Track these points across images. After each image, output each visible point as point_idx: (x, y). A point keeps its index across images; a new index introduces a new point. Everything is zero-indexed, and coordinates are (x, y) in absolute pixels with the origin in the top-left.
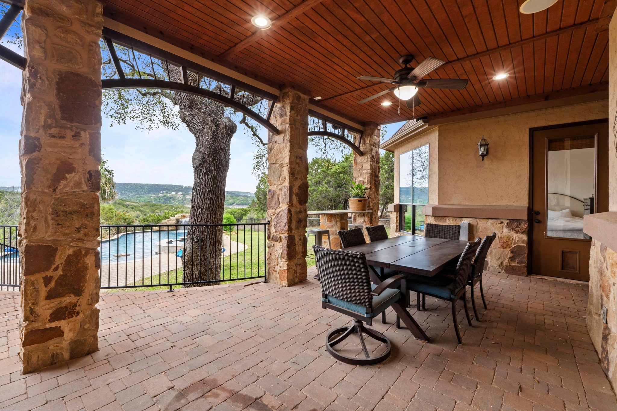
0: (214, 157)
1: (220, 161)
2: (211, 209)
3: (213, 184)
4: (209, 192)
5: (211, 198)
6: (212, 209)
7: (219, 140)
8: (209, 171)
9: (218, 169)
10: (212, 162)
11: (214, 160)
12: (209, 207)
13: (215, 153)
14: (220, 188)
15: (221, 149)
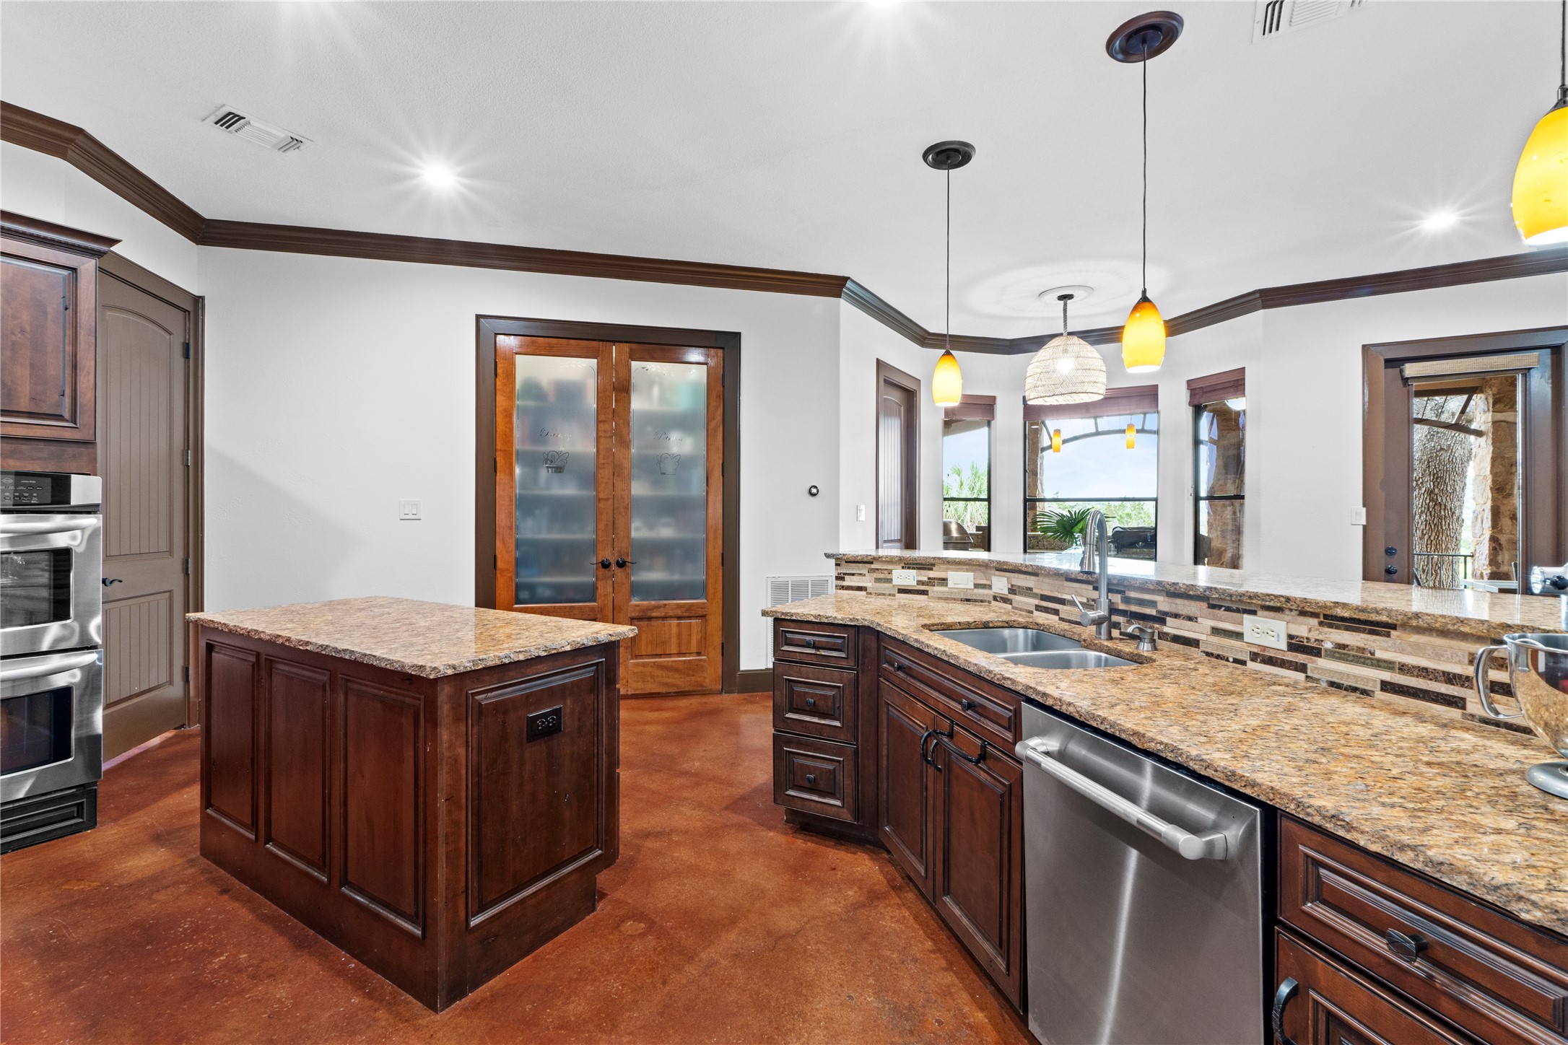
0: (1429, 462)
1: (1441, 467)
2: (1426, 537)
3: (1428, 501)
4: (1422, 513)
5: (1426, 521)
6: (1430, 537)
7: (1439, 437)
8: (1422, 483)
9: (1437, 478)
10: (1425, 471)
11: (1429, 467)
12: (1423, 535)
13: (1431, 457)
14: (1443, 507)
15: (1442, 449)
